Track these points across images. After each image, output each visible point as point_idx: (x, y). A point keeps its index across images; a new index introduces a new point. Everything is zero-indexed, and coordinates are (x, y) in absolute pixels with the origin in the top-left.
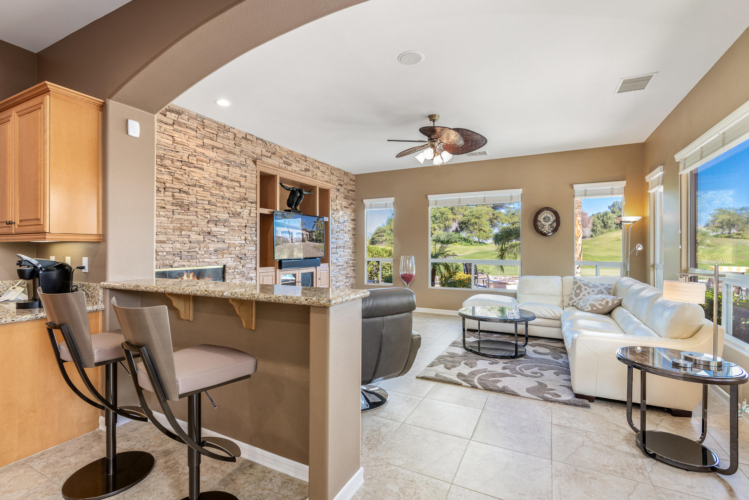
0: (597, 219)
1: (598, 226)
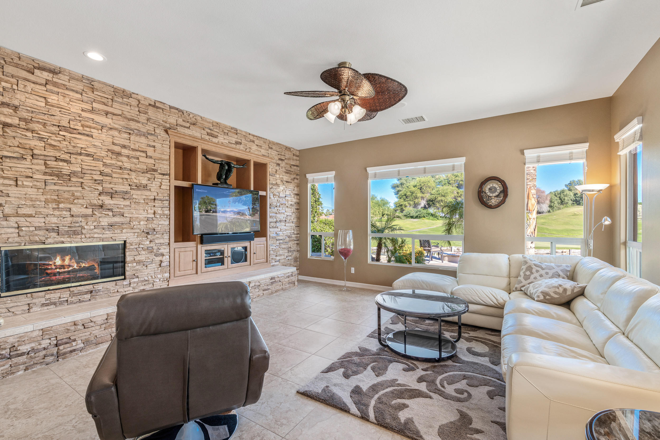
0: (554, 196)
1: (555, 202)
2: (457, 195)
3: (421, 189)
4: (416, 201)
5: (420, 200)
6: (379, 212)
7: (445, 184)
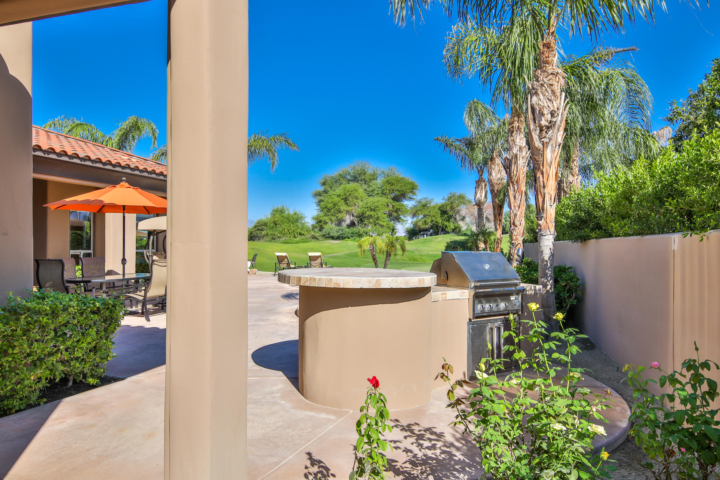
2: (392, 209)
3: (346, 200)
4: (340, 216)
5: (344, 214)
6: (289, 231)
7: (378, 194)
